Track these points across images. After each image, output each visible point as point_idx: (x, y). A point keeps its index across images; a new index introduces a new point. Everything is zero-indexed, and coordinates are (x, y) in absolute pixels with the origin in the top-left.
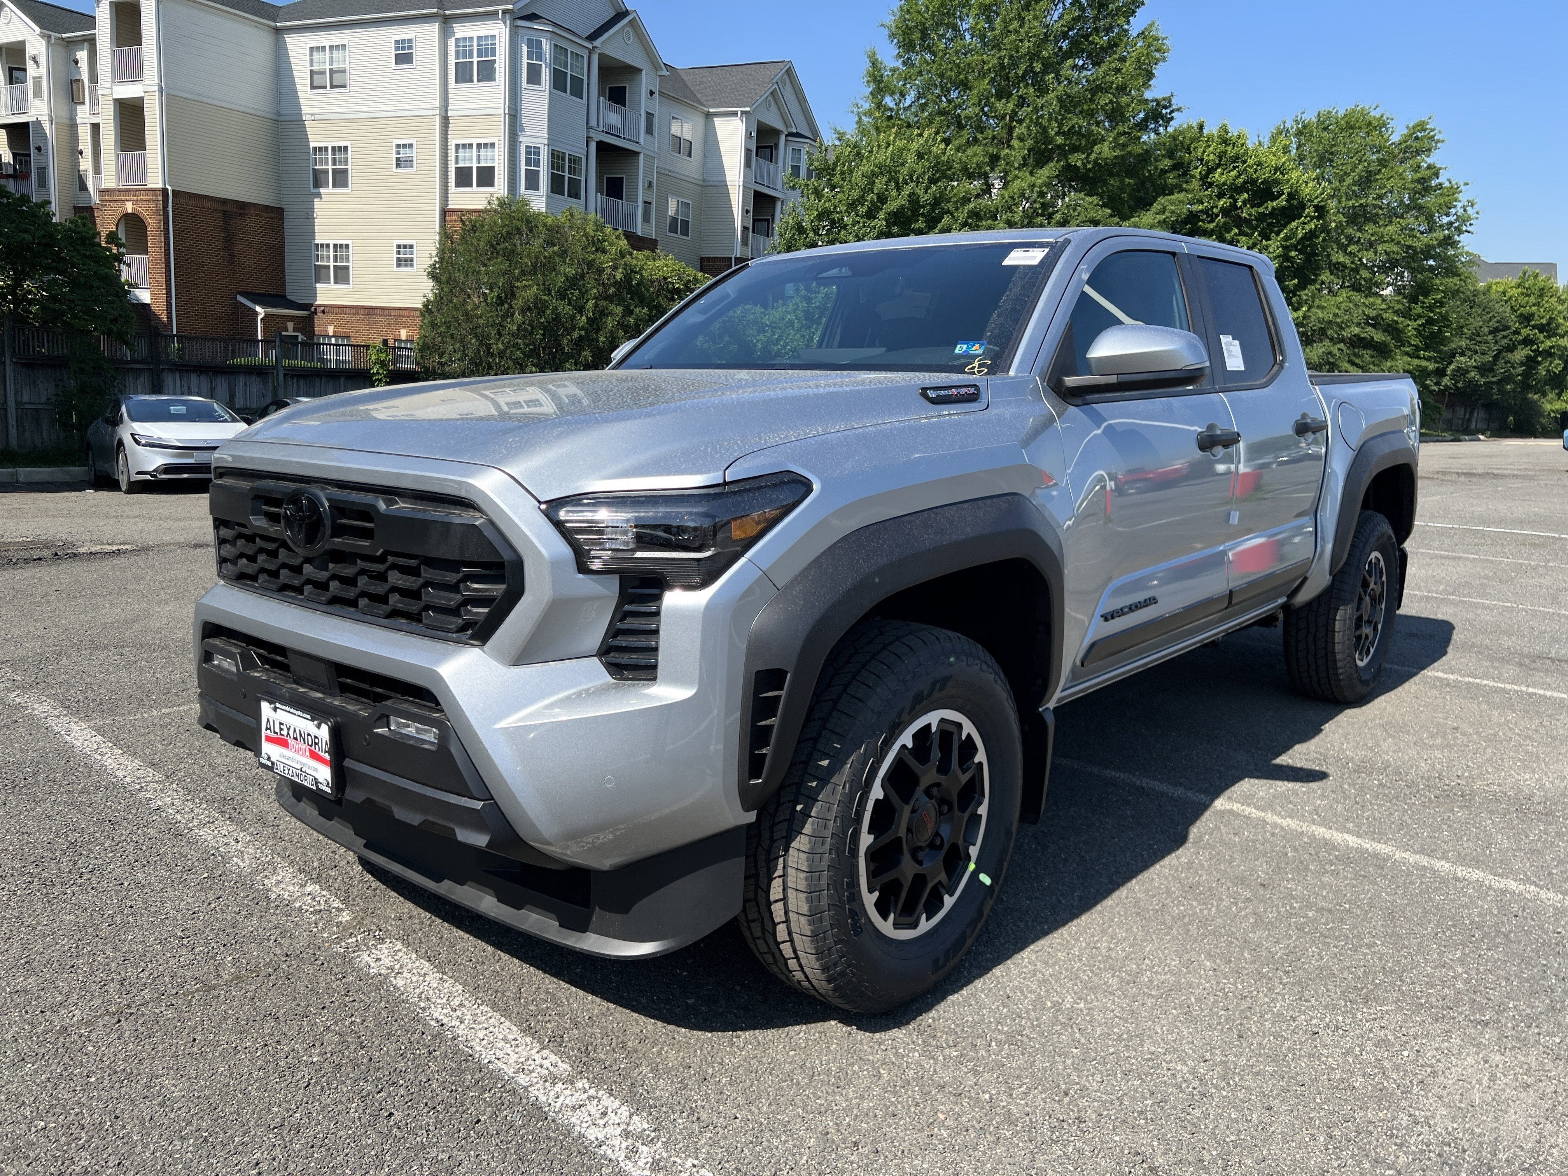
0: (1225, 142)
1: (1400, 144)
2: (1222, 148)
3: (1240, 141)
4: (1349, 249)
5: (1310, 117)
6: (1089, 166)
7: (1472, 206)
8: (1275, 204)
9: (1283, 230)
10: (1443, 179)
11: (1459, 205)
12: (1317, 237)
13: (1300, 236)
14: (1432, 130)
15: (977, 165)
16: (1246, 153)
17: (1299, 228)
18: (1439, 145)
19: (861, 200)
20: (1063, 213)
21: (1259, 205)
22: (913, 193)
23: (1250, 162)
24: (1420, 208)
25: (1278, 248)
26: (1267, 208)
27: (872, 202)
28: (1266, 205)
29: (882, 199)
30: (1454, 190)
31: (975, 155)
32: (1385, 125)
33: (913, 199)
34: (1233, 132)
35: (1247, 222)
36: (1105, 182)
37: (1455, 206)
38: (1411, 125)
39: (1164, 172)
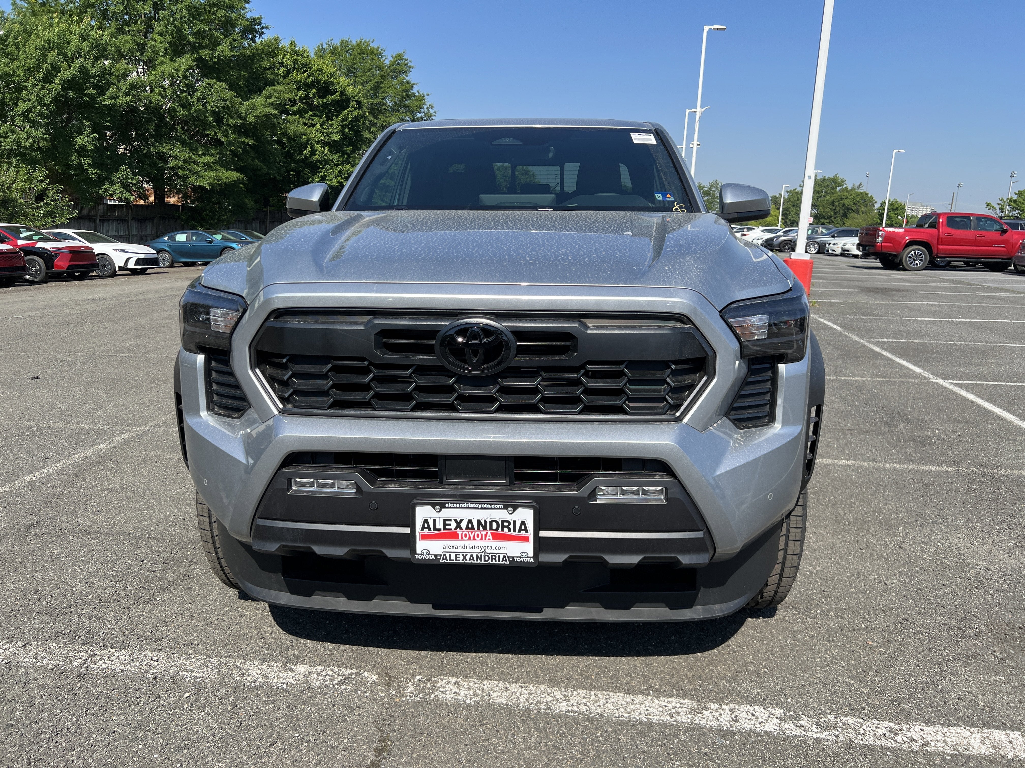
0: (296, 53)
1: (390, 67)
2: (294, 57)
3: (306, 54)
4: (372, 130)
5: (336, 42)
6: (215, 60)
7: (432, 108)
8: (333, 97)
9: (339, 115)
10: (414, 90)
11: (425, 107)
12: (359, 121)
13: (350, 119)
14: (406, 60)
15: (130, 50)
16: (310, 63)
17: (349, 113)
18: (411, 69)
19: (38, 68)
20: (202, 92)
21: (323, 97)
22: (83, 66)
23: (315, 68)
24: (406, 106)
25: (338, 126)
26: (328, 99)
27: (47, 70)
28: (327, 98)
29: (56, 69)
30: (421, 98)
31: (127, 42)
32: (380, 54)
33: (83, 70)
34: (299, 48)
35: (317, 107)
36: (228, 74)
37: (423, 108)
38: (394, 55)
39: (265, 69)
